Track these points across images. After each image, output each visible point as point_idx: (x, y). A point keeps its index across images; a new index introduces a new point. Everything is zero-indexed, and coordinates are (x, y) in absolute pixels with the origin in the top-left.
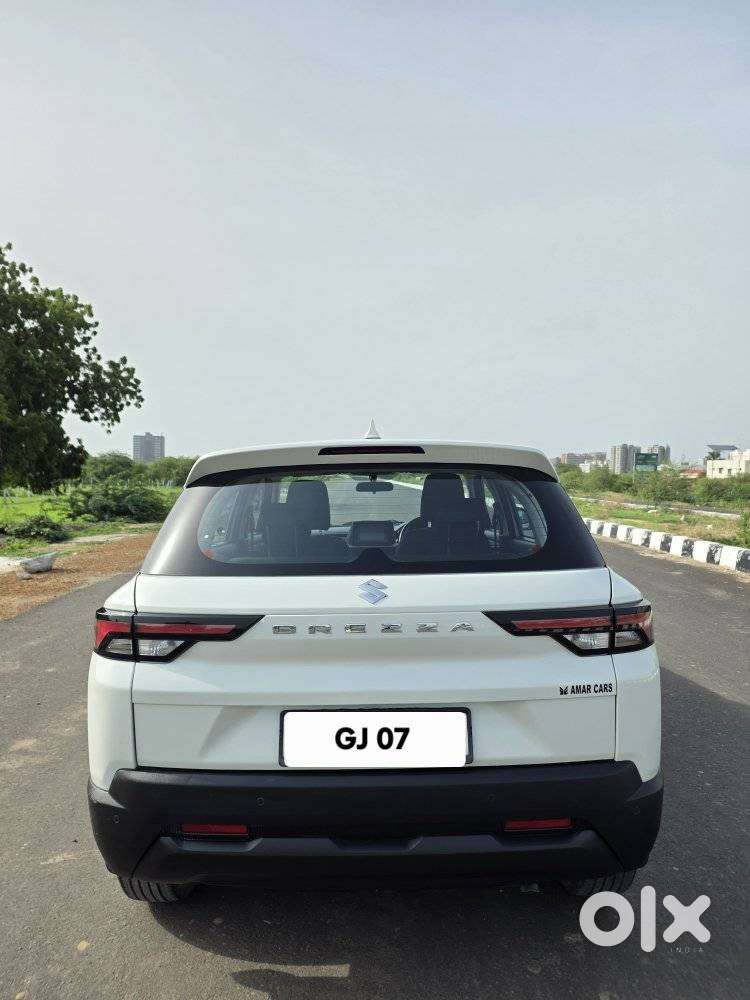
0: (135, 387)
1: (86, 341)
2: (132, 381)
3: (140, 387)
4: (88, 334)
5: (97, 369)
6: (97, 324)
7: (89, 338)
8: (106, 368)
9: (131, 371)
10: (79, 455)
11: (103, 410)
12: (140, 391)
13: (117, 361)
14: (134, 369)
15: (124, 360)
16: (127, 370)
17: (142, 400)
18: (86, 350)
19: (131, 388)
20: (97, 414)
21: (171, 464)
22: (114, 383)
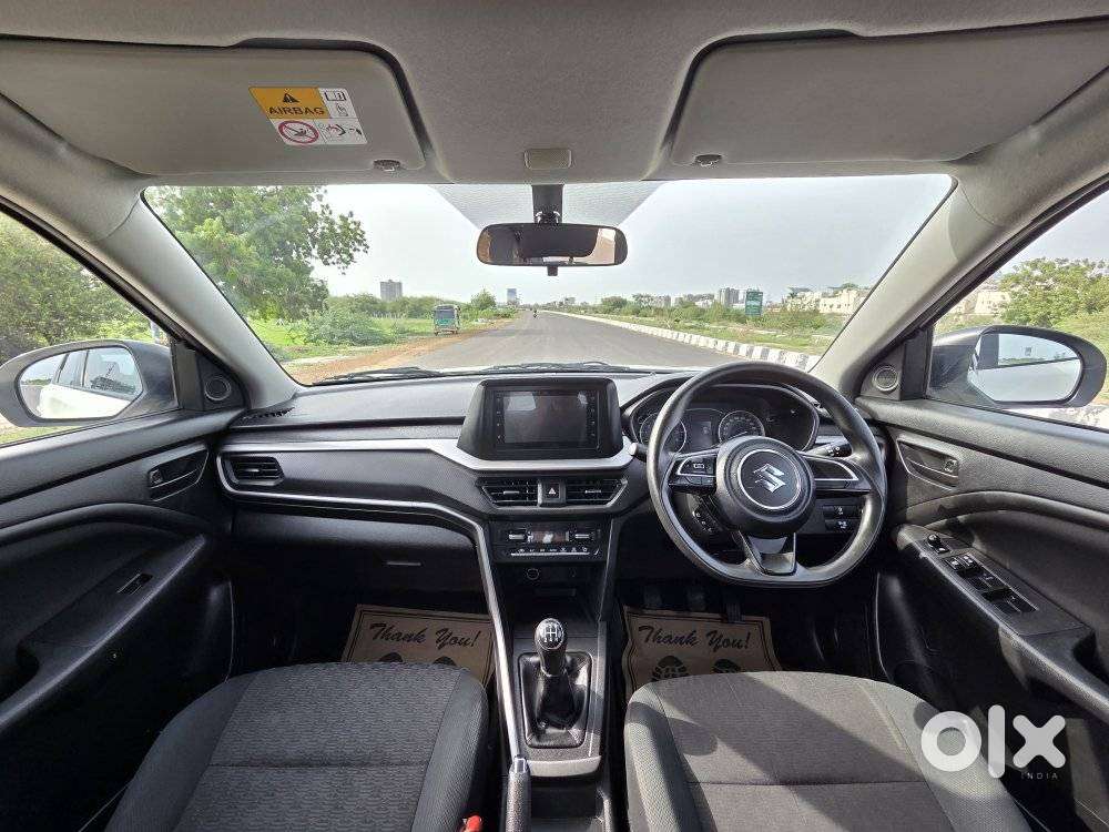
0: (361, 236)
1: (320, 198)
2: (359, 232)
3: (366, 236)
5: (331, 222)
8: (338, 221)
9: (358, 223)
10: (321, 291)
11: (338, 256)
12: (366, 240)
13: (346, 216)
14: (361, 222)
15: (352, 214)
16: (355, 222)
17: (368, 247)
18: (321, 206)
19: (358, 237)
20: (334, 260)
21: (405, 302)
22: (344, 234)
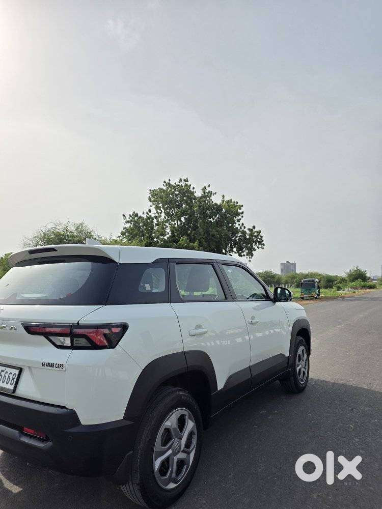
0: (261, 240)
1: (239, 221)
2: (259, 237)
3: (263, 239)
4: (240, 217)
5: (244, 233)
6: (243, 212)
7: (240, 219)
8: (248, 232)
9: (259, 232)
11: (247, 251)
12: (263, 241)
13: (251, 228)
14: (260, 231)
15: (254, 227)
16: (257, 232)
17: (264, 245)
18: (239, 225)
19: (258, 240)
20: (245, 253)
22: (251, 238)
